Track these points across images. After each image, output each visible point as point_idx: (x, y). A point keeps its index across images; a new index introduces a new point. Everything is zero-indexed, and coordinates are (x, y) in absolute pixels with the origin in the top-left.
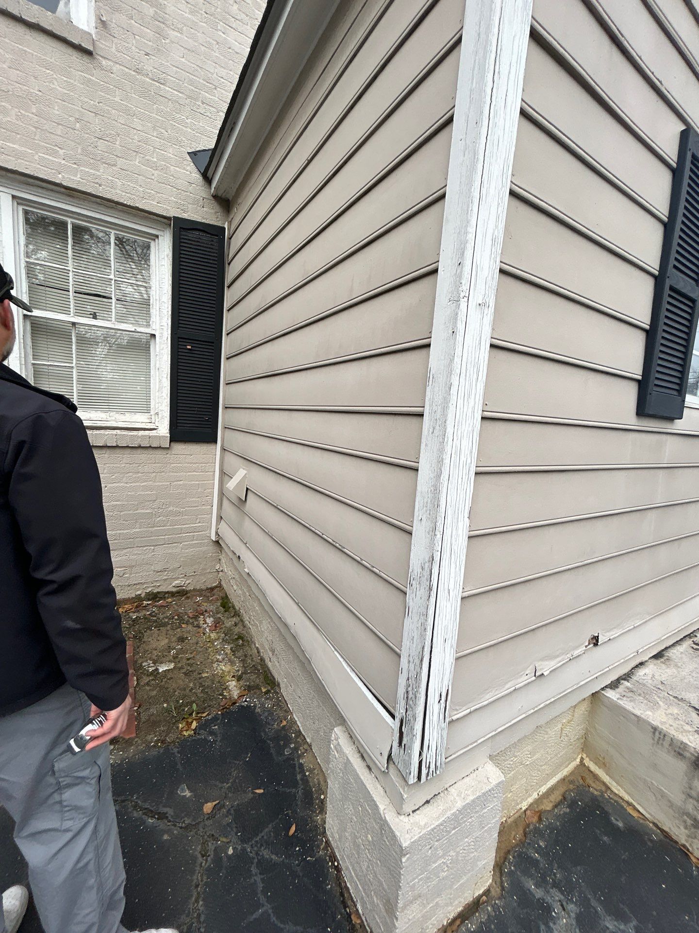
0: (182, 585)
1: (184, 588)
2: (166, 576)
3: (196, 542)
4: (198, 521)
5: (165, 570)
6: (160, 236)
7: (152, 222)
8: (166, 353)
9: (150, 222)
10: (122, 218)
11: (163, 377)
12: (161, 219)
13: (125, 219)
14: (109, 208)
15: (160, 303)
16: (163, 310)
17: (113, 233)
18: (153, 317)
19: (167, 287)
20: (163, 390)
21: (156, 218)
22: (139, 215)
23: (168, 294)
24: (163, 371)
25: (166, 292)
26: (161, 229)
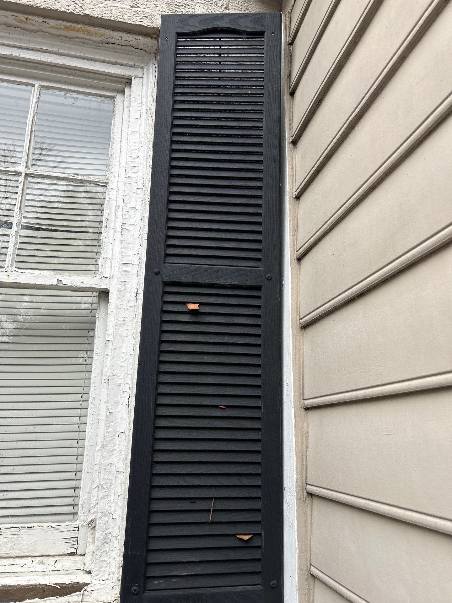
6: (133, 78)
7: (118, 53)
8: (130, 334)
9: (115, 52)
10: (56, 50)
11: (120, 404)
12: (137, 37)
13: (62, 51)
14: (32, 33)
15: (125, 213)
16: (131, 228)
17: (37, 86)
18: (105, 250)
19: (144, 173)
20: (115, 445)
21: (126, 36)
22: (93, 38)
23: (144, 189)
24: (119, 385)
25: (140, 186)
26: (136, 64)
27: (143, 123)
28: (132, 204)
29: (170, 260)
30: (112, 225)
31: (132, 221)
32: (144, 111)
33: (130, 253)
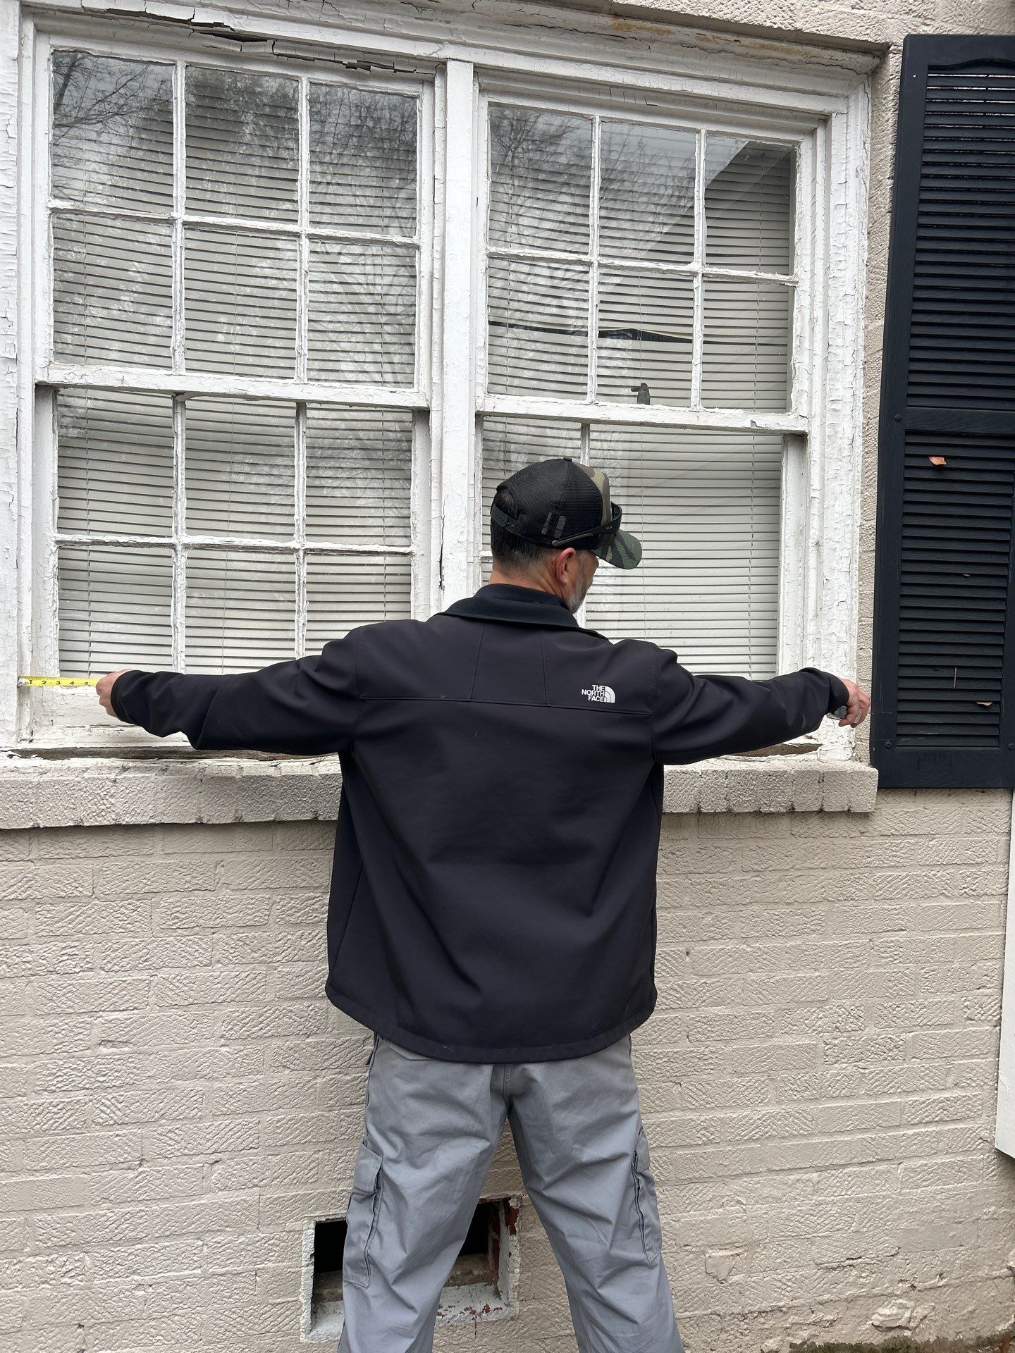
0: (902, 1322)
1: (907, 1333)
2: (854, 1284)
3: (946, 1159)
4: (951, 1080)
5: (851, 1262)
6: (834, 115)
7: (819, 76)
8: (845, 489)
9: (815, 76)
10: (739, 78)
11: (836, 571)
12: (855, 56)
13: (746, 79)
14: (712, 55)
15: (830, 330)
16: (839, 351)
17: (703, 132)
18: (800, 379)
19: (856, 272)
20: (834, 615)
21: (839, 55)
22: (790, 57)
23: (856, 297)
24: (835, 550)
25: (850, 291)
26: (841, 92)
27: (851, 192)
28: (839, 318)
29: (912, 401)
30: (806, 344)
31: (839, 341)
32: (852, 172)
33: (839, 385)
